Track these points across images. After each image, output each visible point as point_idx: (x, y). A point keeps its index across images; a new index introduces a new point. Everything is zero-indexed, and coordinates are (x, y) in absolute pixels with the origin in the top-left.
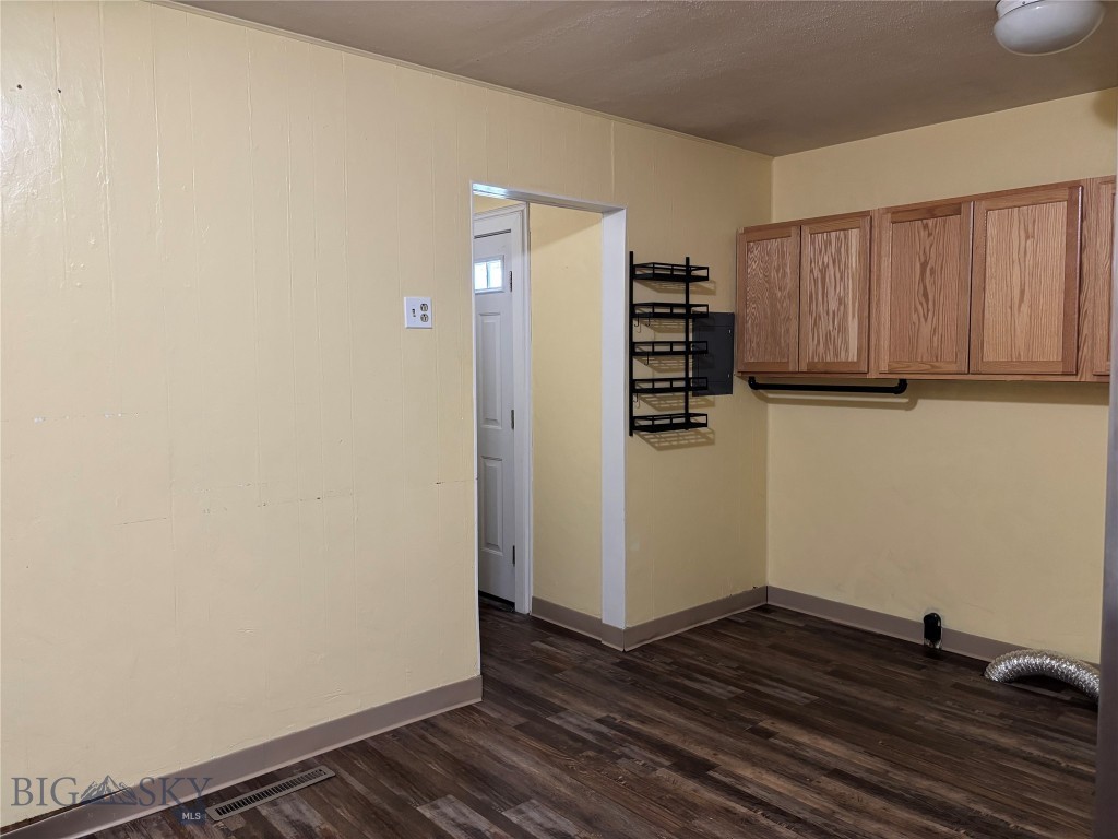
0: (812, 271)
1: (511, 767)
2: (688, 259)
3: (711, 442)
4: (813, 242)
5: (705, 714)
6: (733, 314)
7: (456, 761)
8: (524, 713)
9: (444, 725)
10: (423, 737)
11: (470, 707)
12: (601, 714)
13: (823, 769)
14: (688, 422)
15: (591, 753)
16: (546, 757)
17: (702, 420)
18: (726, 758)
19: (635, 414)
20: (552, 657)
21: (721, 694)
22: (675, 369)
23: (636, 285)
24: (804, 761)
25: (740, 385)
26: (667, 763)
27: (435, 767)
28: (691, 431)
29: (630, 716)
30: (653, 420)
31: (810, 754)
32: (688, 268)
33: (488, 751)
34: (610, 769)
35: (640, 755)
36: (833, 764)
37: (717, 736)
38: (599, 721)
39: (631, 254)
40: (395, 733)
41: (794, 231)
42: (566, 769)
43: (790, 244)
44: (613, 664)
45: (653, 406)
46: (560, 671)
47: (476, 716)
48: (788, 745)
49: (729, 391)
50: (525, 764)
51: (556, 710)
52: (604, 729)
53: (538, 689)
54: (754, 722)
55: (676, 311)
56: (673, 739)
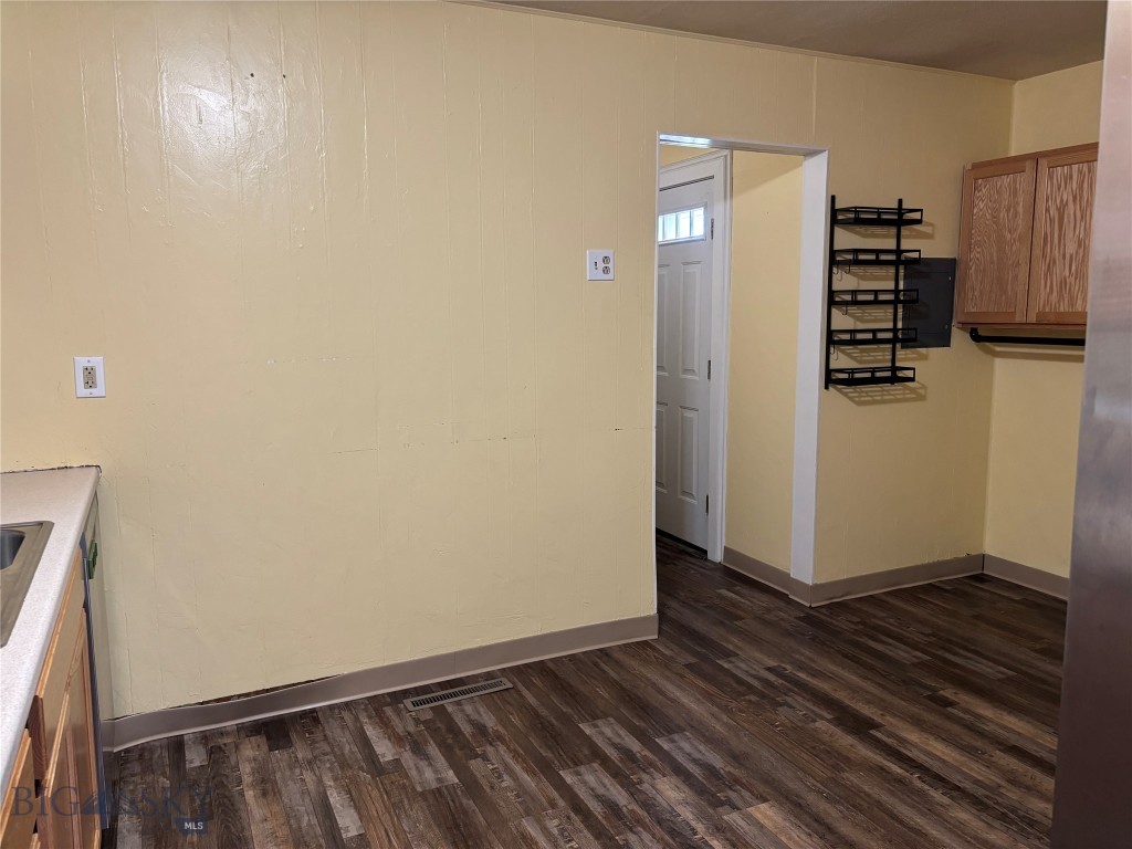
0: (1047, 210)
1: (673, 701)
2: (900, 201)
3: (922, 398)
4: (1051, 177)
5: (882, 675)
6: (954, 260)
7: (623, 689)
8: (695, 654)
9: (618, 656)
10: (596, 664)
11: (645, 643)
12: (772, 663)
13: (1000, 744)
14: (895, 376)
15: (753, 698)
16: (708, 696)
17: (909, 374)
18: (894, 721)
19: (832, 366)
20: (734, 604)
21: (904, 658)
22: (882, 319)
23: (837, 230)
24: (982, 734)
25: (959, 337)
26: (829, 717)
27: (601, 691)
28: (898, 386)
29: (801, 668)
30: (853, 373)
31: (990, 728)
32: (900, 210)
33: (654, 684)
34: (768, 714)
35: (802, 704)
36: (1014, 740)
37: (888, 697)
38: (769, 669)
39: (833, 198)
40: (572, 657)
41: (1029, 165)
42: (726, 709)
43: (1023, 181)
44: (796, 618)
45: (854, 359)
46: (741, 618)
47: (650, 651)
48: (967, 717)
49: (947, 344)
50: (686, 699)
51: (728, 655)
52: (771, 677)
53: (715, 633)
54: (934, 690)
55: (883, 257)
56: (842, 696)
